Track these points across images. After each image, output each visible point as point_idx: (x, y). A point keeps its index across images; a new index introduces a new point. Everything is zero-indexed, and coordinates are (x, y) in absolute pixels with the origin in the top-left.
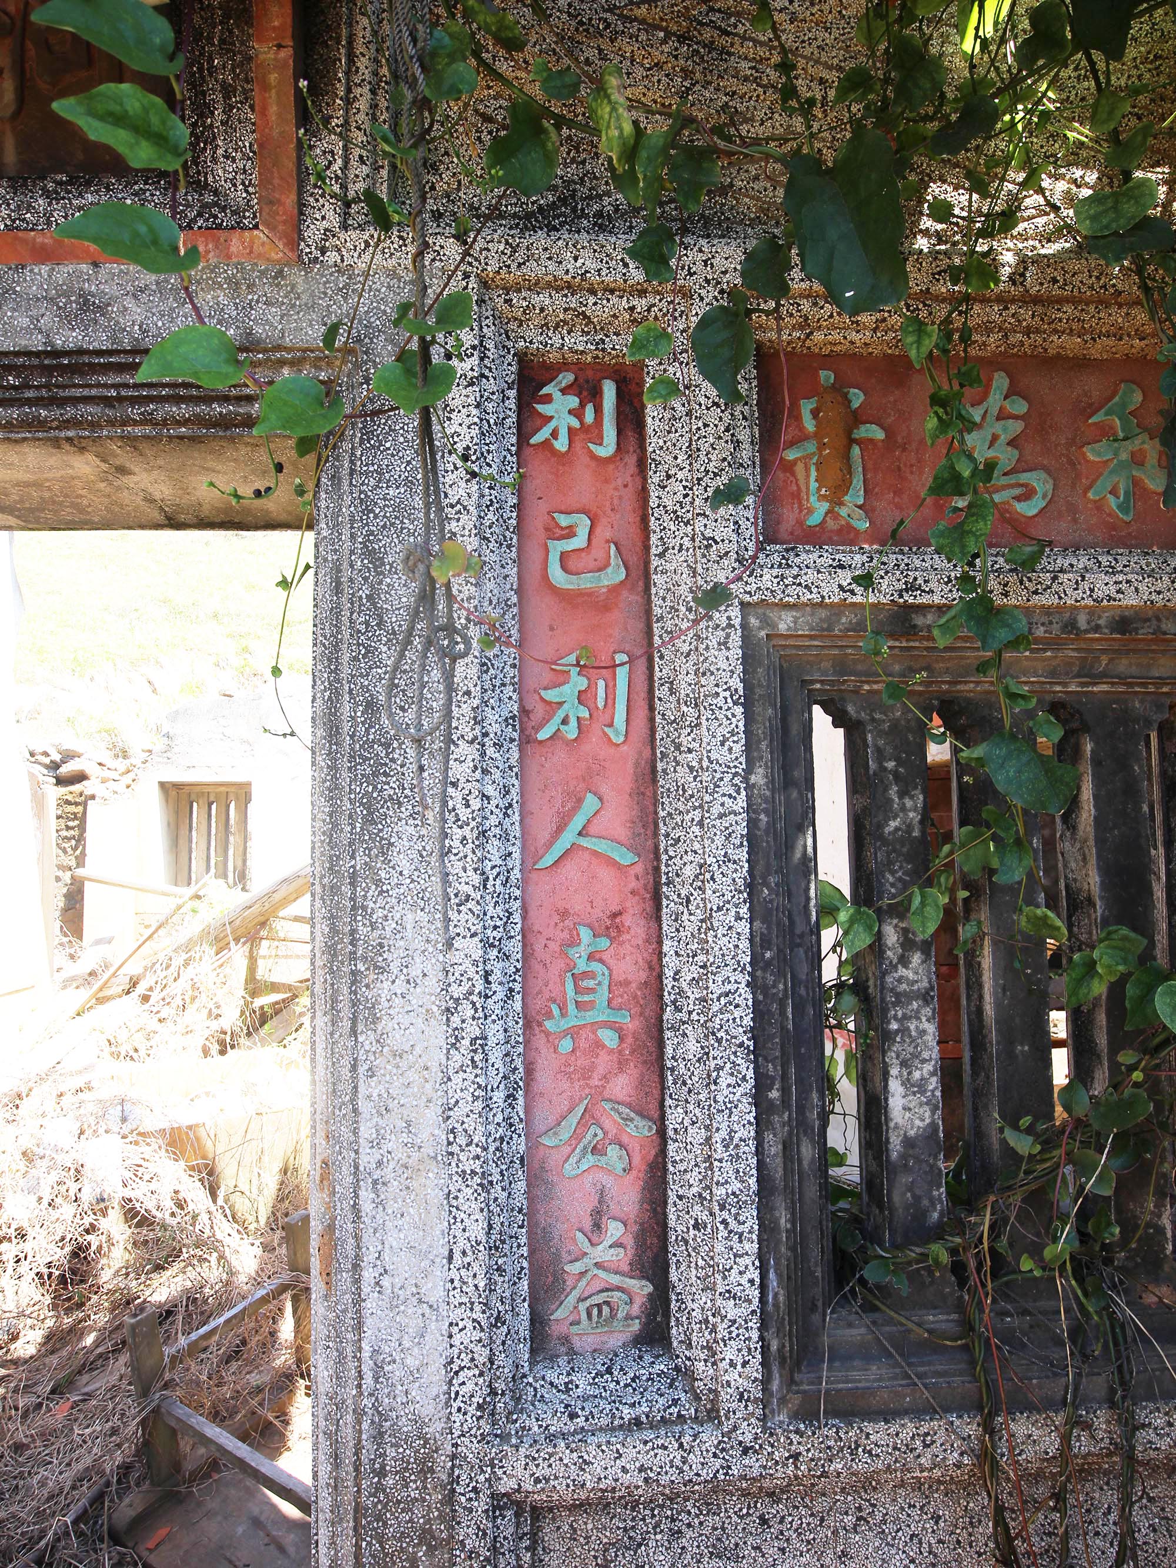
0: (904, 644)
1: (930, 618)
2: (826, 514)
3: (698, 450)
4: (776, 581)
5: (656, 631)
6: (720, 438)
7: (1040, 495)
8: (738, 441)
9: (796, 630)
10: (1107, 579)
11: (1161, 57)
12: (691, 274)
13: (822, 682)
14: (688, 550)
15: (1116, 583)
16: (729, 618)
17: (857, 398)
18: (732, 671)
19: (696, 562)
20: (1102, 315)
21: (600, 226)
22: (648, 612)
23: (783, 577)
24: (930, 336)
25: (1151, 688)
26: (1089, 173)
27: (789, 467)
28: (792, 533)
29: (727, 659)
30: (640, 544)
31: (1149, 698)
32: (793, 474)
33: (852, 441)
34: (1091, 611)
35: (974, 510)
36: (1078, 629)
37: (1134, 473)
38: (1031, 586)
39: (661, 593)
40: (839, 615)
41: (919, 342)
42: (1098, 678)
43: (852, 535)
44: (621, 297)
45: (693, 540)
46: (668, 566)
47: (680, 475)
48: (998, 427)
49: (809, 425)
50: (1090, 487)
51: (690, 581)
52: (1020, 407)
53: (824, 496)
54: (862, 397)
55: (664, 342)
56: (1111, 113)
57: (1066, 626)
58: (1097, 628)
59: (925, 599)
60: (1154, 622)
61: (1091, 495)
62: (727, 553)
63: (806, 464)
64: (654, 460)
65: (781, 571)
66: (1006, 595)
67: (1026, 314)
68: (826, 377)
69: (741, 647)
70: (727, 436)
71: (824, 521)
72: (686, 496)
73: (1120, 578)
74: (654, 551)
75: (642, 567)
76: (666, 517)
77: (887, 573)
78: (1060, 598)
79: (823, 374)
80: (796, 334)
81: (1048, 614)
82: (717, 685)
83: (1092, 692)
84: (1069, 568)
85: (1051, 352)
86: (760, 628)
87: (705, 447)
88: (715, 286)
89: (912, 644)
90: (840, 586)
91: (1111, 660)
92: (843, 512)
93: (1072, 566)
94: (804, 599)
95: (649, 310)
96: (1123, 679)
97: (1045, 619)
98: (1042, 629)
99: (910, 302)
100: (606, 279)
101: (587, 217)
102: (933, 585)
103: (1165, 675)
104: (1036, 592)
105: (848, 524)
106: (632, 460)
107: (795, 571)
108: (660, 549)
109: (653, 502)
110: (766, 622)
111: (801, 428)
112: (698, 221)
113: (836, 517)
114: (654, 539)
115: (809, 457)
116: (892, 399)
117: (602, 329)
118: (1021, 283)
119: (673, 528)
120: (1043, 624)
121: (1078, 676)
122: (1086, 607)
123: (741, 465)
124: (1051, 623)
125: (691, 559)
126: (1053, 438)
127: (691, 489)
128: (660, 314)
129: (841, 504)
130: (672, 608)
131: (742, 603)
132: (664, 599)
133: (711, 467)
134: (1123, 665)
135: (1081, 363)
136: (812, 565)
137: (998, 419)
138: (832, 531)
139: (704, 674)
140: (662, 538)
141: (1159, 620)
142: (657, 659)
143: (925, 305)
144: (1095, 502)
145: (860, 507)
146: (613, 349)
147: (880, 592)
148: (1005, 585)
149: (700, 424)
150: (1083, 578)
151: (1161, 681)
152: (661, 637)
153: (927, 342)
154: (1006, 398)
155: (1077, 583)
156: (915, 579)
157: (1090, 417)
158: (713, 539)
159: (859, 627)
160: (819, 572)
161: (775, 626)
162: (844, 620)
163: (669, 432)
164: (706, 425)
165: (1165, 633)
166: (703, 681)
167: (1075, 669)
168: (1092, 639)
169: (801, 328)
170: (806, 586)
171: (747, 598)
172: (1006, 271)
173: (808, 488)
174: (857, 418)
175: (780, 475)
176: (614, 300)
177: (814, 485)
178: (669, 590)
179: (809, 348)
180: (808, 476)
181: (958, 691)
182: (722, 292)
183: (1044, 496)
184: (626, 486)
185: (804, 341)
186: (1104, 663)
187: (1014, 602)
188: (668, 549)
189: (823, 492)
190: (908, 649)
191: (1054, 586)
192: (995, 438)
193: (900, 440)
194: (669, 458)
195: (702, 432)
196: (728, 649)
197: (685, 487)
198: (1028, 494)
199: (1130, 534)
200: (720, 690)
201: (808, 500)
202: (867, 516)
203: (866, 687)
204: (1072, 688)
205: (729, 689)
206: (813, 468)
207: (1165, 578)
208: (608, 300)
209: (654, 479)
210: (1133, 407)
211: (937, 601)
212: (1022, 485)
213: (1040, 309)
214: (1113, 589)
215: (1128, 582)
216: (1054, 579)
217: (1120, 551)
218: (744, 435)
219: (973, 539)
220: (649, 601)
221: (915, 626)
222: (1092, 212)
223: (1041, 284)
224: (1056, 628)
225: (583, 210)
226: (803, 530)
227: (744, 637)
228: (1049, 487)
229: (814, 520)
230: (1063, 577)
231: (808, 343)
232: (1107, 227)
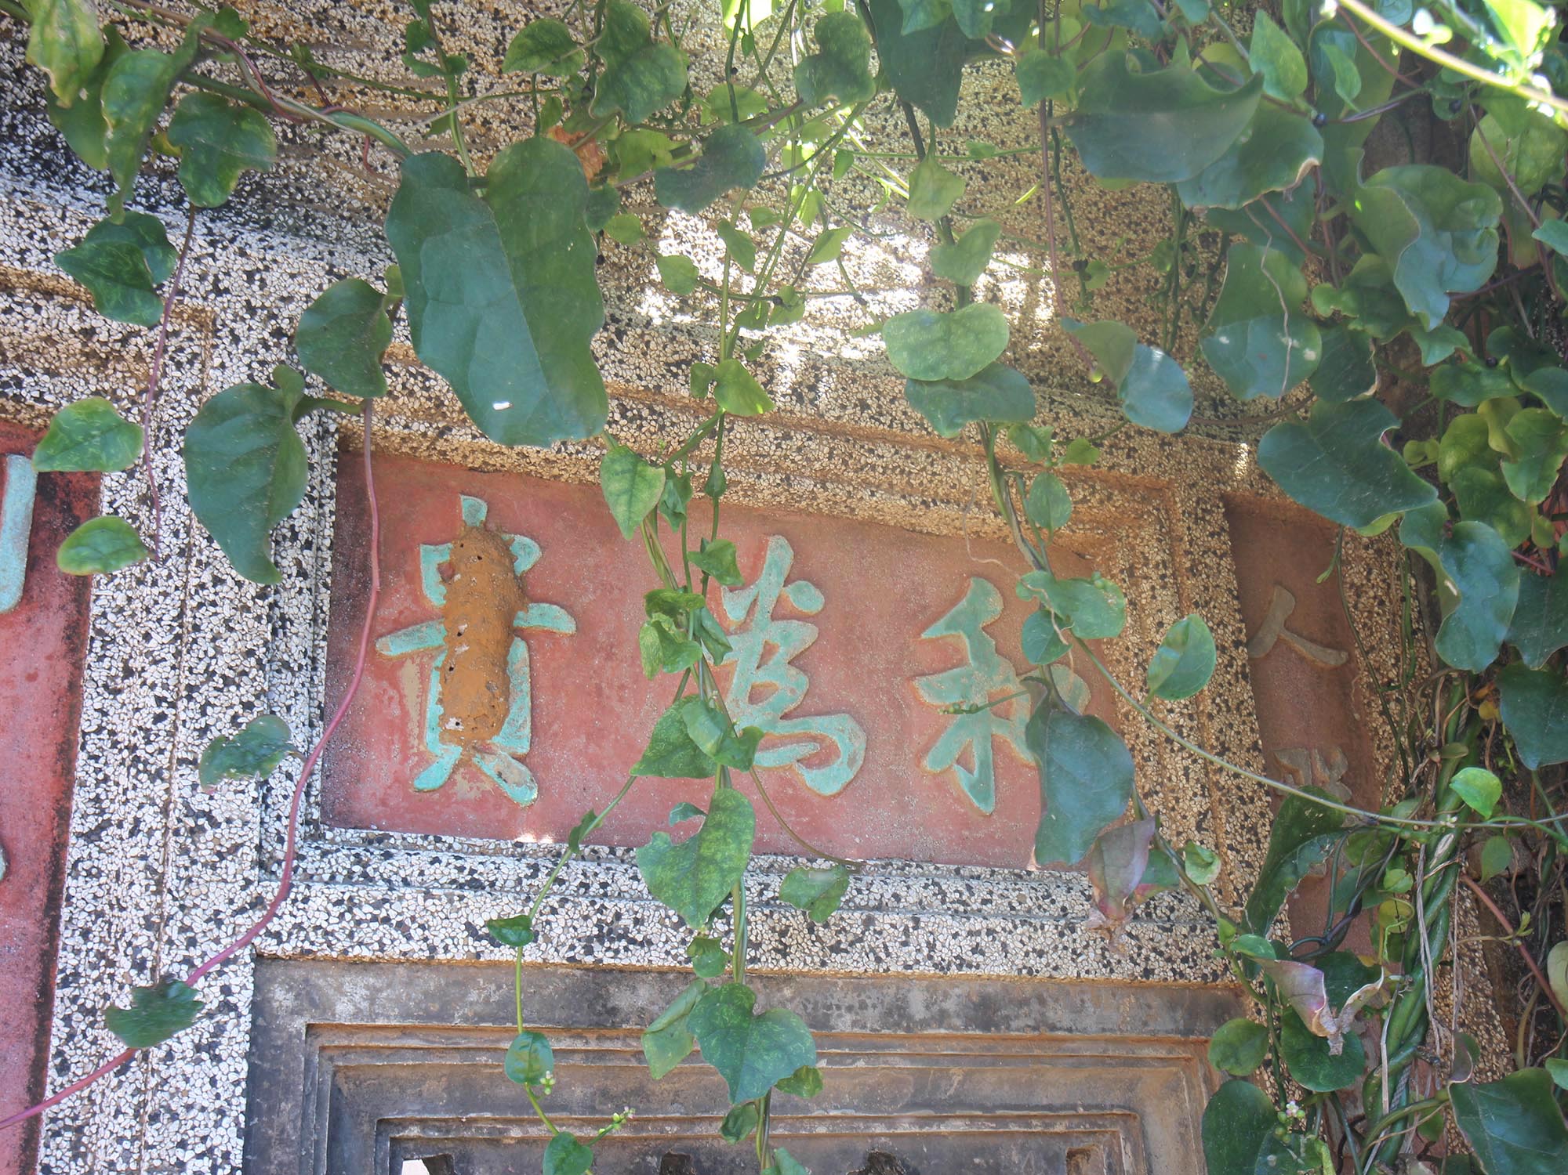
0: (593, 1046)
1: (644, 994)
2: (456, 768)
3: (196, 628)
4: (336, 911)
5: (59, 1008)
6: (246, 609)
7: (844, 758)
8: (283, 618)
9: (374, 1015)
10: (955, 925)
11: (1012, 100)
12: (219, 293)
13: (422, 1123)
14: (150, 833)
15: (970, 933)
16: (226, 990)
17: (527, 554)
18: (221, 1112)
19: (165, 862)
20: (937, 469)
21: (47, 165)
22: (48, 958)
23: (352, 904)
24: (651, 486)
25: (1037, 1127)
26: (914, 242)
27: (388, 671)
28: (384, 802)
29: (213, 1082)
30: (47, 804)
31: (1033, 1143)
32: (395, 684)
33: (513, 632)
34: (932, 987)
35: (720, 817)
36: (910, 1018)
37: (995, 730)
38: (828, 936)
39: (82, 920)
40: (463, 985)
41: (631, 492)
42: (945, 1109)
43: (503, 813)
44: (68, 308)
45: (165, 811)
46: (105, 863)
47: (152, 674)
48: (774, 632)
49: (434, 593)
50: (925, 750)
51: (147, 903)
52: (810, 600)
53: (454, 734)
54: (536, 553)
55: (122, 441)
56: (938, 191)
57: (889, 1013)
58: (942, 1018)
59: (634, 958)
60: (1035, 1006)
61: (927, 764)
62: (236, 848)
63: (422, 667)
64: (100, 632)
65: (349, 891)
66: (784, 952)
67: (819, 449)
68: (472, 508)
69: (247, 1056)
70: (261, 608)
71: (450, 781)
72: (159, 718)
73: (977, 924)
74: (76, 825)
75: (47, 854)
76: (113, 756)
77: (564, 901)
78: (878, 960)
79: (466, 502)
80: (419, 427)
81: (859, 989)
82: (182, 1145)
83: (938, 1135)
84: (892, 903)
85: (862, 514)
86: (295, 1012)
87: (210, 624)
88: (265, 322)
89: (608, 1045)
90: (469, 926)
91: (968, 1076)
92: (489, 766)
93: (897, 897)
94: (393, 952)
95: (124, 341)
96: (988, 1110)
97: (852, 999)
98: (848, 1018)
99: (628, 403)
100: (37, 272)
101: (20, 141)
102: (650, 929)
103: (1057, 1102)
104: (836, 949)
105: (497, 789)
106: (53, 624)
107: (379, 891)
108: (92, 823)
109: (88, 721)
110: (308, 997)
111: (417, 597)
112: (251, 194)
113: (475, 775)
114: (80, 800)
115: (431, 653)
116: (591, 561)
117: (19, 358)
118: (812, 402)
119: (124, 782)
120: (850, 1009)
121: (913, 1105)
122: (922, 977)
123: (286, 665)
124: (863, 1006)
125: (155, 854)
126: (866, 659)
127: (173, 705)
128: (147, 352)
129: (485, 750)
130: (101, 955)
131: (259, 958)
132: (86, 934)
133: (220, 666)
134: (991, 1085)
135: (909, 537)
136: (415, 879)
137: (774, 618)
138: (464, 802)
139: (154, 1118)
140: (97, 799)
141: (1042, 1001)
142: (52, 1072)
143: (653, 412)
144: (935, 776)
145: (521, 759)
146: (40, 399)
147: (548, 940)
148: (783, 934)
149: (206, 577)
150: (916, 921)
151: (1052, 1111)
152: (67, 1020)
153: (645, 495)
154: (787, 582)
155: (906, 931)
156: (618, 916)
157: (924, 628)
158: (208, 816)
159: (501, 1014)
160: (428, 895)
161: (326, 1007)
162: (473, 996)
163: (140, 582)
164: (217, 581)
165: (1053, 1028)
166: (151, 1135)
167: (909, 1090)
168: (935, 1037)
169: (429, 417)
170: (400, 925)
171: (270, 947)
172: (786, 380)
173: (422, 714)
174: (525, 591)
175: (370, 683)
176: (50, 310)
177: (434, 710)
178: (100, 914)
179: (444, 453)
180: (424, 691)
181: (698, 1138)
182: (278, 333)
183: (851, 761)
184: (32, 678)
185: (434, 441)
186: (956, 1079)
187: (797, 966)
188: (108, 823)
189: (451, 724)
190: (601, 1054)
191: (868, 936)
192: (768, 651)
193: (602, 637)
194: (134, 635)
195: (209, 594)
196: (217, 1059)
197: (159, 700)
198: (823, 757)
199: (991, 836)
200: (187, 1156)
201: (420, 737)
202: (535, 778)
203: (516, 1133)
204: (905, 1127)
205: (210, 1151)
206: (435, 678)
207: (1049, 927)
208: (38, 309)
209: (97, 672)
210: (987, 620)
211: (657, 963)
212: (814, 739)
213: (841, 446)
214: (967, 944)
215: (990, 932)
216: (869, 922)
217: (977, 870)
218: (297, 606)
219: (716, 876)
220: (53, 933)
221: (614, 1011)
222: (911, 340)
223: (843, 407)
224: (872, 1016)
225: (13, 127)
226: (407, 797)
227: (258, 1035)
228: (860, 745)
229: (431, 778)
230: (883, 920)
231: (440, 445)
232: (933, 369)
